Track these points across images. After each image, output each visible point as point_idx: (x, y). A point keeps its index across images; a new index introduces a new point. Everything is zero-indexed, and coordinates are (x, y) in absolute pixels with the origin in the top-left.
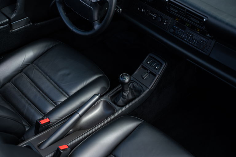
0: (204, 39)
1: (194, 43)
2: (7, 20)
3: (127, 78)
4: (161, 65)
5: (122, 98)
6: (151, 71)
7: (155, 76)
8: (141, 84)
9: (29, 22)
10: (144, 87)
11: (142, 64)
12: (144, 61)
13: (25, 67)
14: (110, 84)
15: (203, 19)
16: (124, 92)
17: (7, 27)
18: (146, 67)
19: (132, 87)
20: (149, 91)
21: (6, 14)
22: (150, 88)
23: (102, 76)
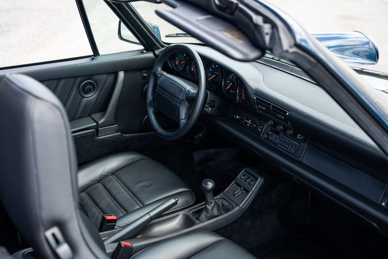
0: (297, 143)
1: (287, 149)
2: (95, 124)
3: (209, 183)
4: (257, 179)
5: (205, 212)
6: (245, 187)
7: (248, 192)
8: (231, 202)
9: (117, 131)
10: (234, 205)
11: (235, 180)
12: (238, 177)
13: (104, 178)
14: (195, 198)
15: (286, 113)
16: (208, 205)
17: (93, 132)
18: (240, 183)
19: (220, 205)
20: (239, 209)
21: (96, 119)
22: (240, 206)
23: (187, 191)
